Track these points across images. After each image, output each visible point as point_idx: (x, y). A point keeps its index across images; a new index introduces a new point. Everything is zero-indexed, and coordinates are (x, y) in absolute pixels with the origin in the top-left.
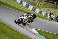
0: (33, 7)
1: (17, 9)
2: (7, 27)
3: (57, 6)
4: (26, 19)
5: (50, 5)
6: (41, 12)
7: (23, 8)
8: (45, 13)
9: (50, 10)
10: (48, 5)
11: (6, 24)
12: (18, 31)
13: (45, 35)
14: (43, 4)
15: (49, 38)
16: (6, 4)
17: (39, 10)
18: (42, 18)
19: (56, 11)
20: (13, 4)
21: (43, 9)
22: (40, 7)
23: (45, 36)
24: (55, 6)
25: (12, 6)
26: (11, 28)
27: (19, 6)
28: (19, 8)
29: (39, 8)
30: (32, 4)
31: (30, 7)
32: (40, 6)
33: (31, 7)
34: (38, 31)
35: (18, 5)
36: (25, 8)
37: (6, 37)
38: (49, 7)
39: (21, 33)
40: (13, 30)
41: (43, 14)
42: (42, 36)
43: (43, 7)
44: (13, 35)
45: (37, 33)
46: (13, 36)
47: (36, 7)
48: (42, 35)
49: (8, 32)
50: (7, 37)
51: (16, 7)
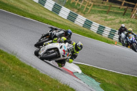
0: (68, 11)
1: (31, 17)
2: (8, 58)
3: (125, 10)
4: (66, 49)
5: (111, 6)
6: (88, 24)
7: (45, 14)
8: (98, 25)
9: (109, 17)
10: (105, 7)
11: (5, 51)
12: (34, 67)
13: (98, 76)
14: (94, 6)
15: (108, 84)
16: (6, 4)
17: (84, 19)
18: (91, 37)
19: (125, 20)
20: (22, 6)
21: (92, 16)
22: (86, 11)
23: (97, 80)
24: (121, 10)
25: (21, 10)
26: (18, 60)
27: (37, 8)
28: (37, 14)
29: (84, 14)
30: (68, 5)
31: (61, 12)
32: (87, 8)
33: (65, 12)
34: (81, 67)
35: (34, 6)
36: (50, 14)
37: (6, 82)
38: (107, 12)
39: (41, 72)
40: (22, 65)
41: (94, 28)
42: (90, 79)
43: (93, 12)
44: (23, 77)
45: (80, 72)
46: (23, 79)
47: (78, 12)
48: (91, 76)
49: (10, 70)
50: (8, 81)
51: (30, 11)
